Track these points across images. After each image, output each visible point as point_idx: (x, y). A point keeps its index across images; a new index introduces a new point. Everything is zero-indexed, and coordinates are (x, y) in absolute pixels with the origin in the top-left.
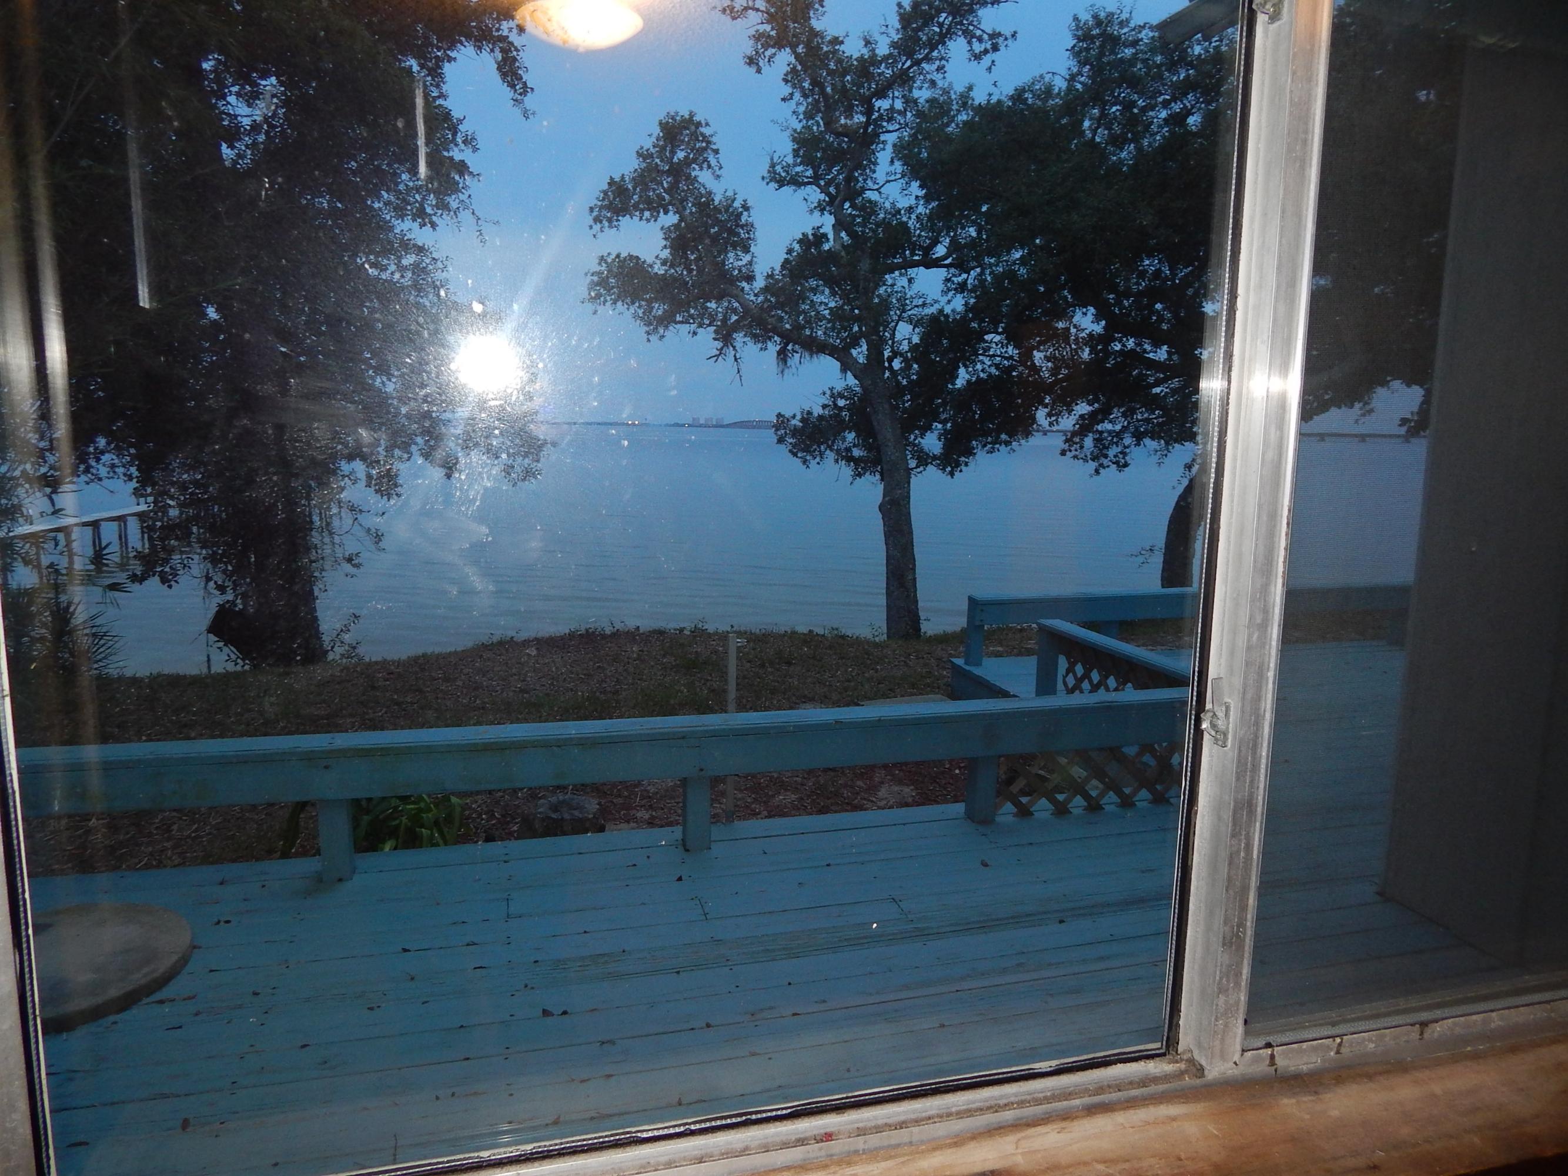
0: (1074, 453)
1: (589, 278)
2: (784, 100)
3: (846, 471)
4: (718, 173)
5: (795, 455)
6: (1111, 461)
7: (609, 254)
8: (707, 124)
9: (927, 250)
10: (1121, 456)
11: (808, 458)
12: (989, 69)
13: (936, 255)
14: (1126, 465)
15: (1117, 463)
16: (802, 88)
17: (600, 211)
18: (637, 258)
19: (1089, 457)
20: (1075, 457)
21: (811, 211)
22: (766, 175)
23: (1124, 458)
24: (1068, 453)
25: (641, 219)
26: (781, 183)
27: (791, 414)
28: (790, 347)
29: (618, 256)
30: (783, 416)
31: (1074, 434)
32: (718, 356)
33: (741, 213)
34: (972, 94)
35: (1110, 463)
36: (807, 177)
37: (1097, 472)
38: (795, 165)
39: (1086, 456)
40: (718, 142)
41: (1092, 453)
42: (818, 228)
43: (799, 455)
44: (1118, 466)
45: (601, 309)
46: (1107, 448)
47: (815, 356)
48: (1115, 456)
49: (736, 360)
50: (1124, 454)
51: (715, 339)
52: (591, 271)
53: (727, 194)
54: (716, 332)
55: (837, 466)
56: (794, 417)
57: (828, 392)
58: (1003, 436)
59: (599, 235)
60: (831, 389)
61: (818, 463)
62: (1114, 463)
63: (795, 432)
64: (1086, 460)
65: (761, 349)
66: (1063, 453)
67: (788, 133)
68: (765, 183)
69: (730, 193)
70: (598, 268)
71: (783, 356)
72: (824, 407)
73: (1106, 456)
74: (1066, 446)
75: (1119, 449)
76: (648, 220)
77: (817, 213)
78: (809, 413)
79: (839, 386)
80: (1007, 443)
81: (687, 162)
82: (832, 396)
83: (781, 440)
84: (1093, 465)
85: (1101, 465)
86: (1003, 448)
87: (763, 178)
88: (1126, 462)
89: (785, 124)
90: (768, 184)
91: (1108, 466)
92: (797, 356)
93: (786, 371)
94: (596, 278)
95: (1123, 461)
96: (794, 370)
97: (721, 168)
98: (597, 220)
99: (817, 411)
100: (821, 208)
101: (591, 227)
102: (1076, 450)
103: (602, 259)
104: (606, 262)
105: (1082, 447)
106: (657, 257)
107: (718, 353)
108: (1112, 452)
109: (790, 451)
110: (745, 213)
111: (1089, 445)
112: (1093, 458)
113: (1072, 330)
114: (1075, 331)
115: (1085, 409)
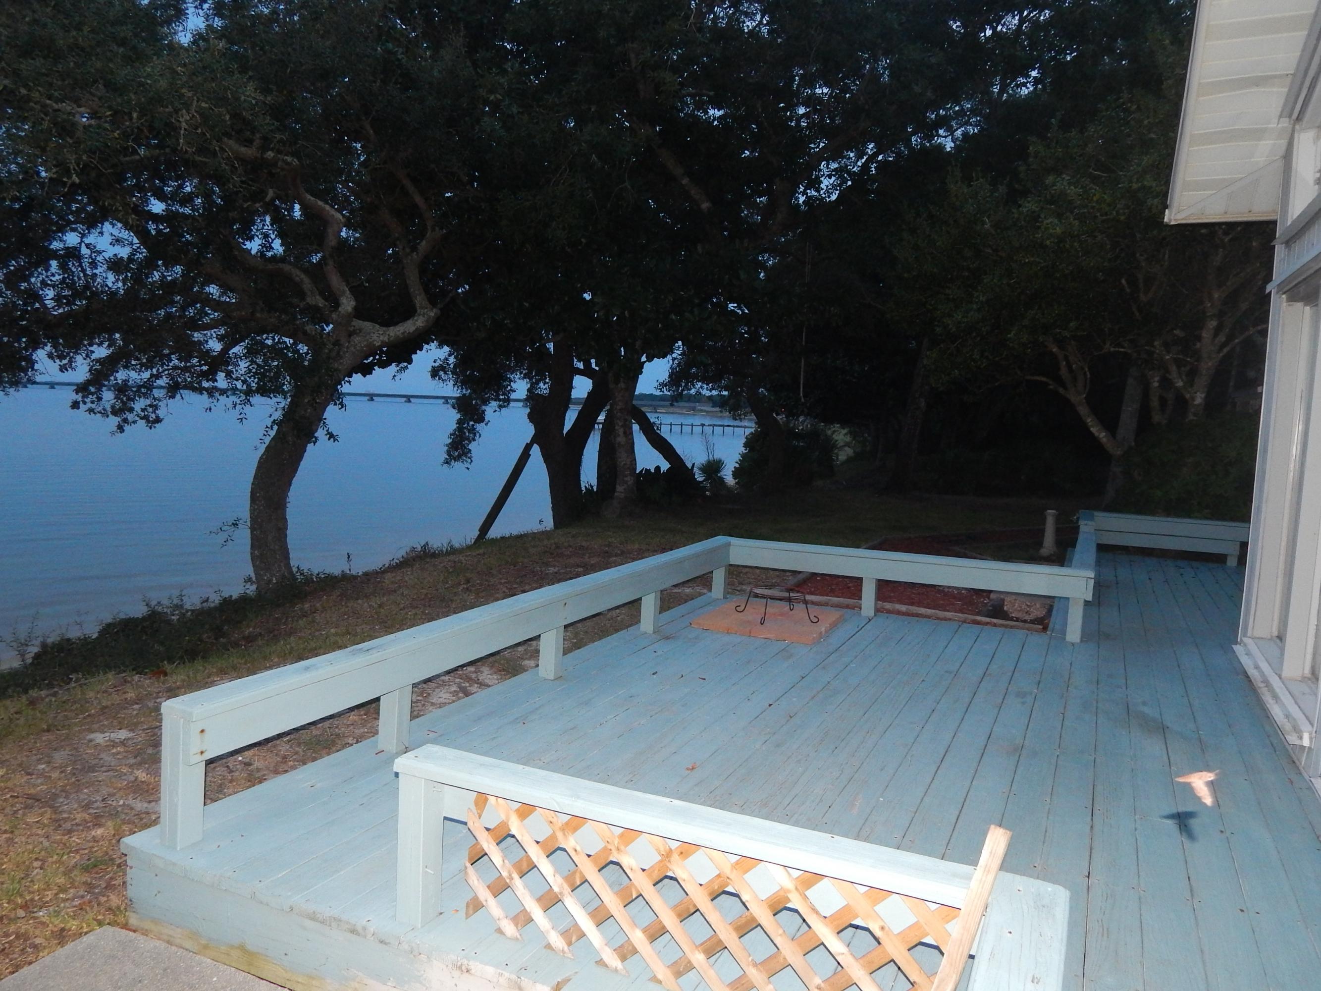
0: (89, 405)
6: (138, 415)
10: (151, 410)
14: (158, 420)
15: (145, 418)
19: (109, 410)
20: (91, 411)
23: (154, 412)
24: (81, 405)
31: (88, 383)
35: (137, 418)
37: (121, 428)
39: (104, 410)
41: (113, 407)
44: (148, 421)
46: (133, 400)
48: (143, 410)
50: (155, 408)
62: (142, 418)
64: (104, 414)
66: (75, 405)
73: (131, 410)
74: (79, 397)
75: (148, 402)
84: (114, 421)
85: (125, 421)
88: (157, 417)
91: (135, 422)
95: (153, 416)
102: (92, 402)
105: (100, 399)
108: (139, 404)
111: (108, 396)
112: (115, 412)
113: (84, 251)
114: (88, 252)
115: (101, 352)
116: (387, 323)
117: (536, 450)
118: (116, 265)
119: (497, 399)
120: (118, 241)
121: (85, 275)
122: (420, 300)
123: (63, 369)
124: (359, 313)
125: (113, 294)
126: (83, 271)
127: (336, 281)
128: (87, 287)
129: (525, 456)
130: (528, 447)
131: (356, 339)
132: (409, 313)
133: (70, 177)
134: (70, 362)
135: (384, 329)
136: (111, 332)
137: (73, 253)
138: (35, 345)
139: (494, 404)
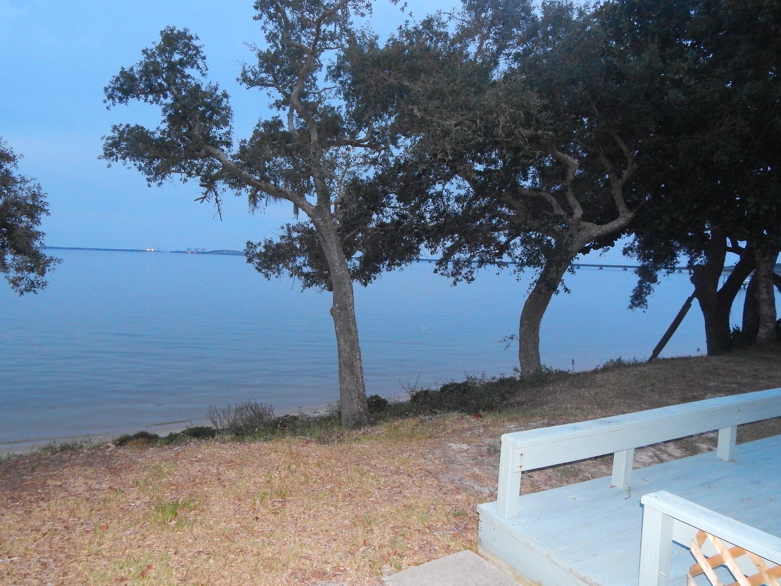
0: (442, 271)
1: (104, 141)
2: (255, 18)
3: (299, 282)
4: (204, 72)
5: (260, 271)
6: (463, 277)
7: (121, 125)
8: (197, 38)
9: (353, 135)
10: (469, 274)
11: (269, 273)
12: (403, 9)
13: (359, 139)
14: (473, 279)
15: (466, 278)
16: (269, 13)
17: (113, 91)
18: (142, 128)
19: (450, 274)
20: (442, 274)
21: (271, 107)
22: (240, 77)
23: (471, 275)
24: (438, 271)
25: (146, 101)
26: (251, 83)
27: (258, 242)
28: (259, 193)
29: (128, 126)
30: (252, 244)
31: (442, 260)
32: (203, 198)
33: (222, 100)
34: (377, 41)
35: (463, 278)
36: (270, 81)
37: (455, 283)
38: (261, 72)
39: (448, 273)
40: (205, 51)
41: (452, 272)
42: (276, 117)
43: (263, 271)
44: (468, 280)
45: (114, 163)
46: (461, 269)
47: (278, 199)
48: (466, 274)
49: (217, 201)
50: (472, 273)
51: (202, 185)
52: (107, 136)
53: (211, 85)
54: (202, 180)
55: (292, 279)
56: (260, 244)
57: (286, 227)
58: (398, 261)
59: (112, 107)
60: (288, 225)
61: (277, 277)
62: (465, 278)
63: (259, 255)
64: (448, 276)
65: (237, 194)
66: (436, 271)
67: (256, 52)
68: (239, 83)
69: (213, 84)
70: (111, 134)
71: (253, 199)
72: (283, 237)
73: (460, 274)
74: (437, 267)
75: (468, 270)
76: (151, 103)
77: (275, 108)
78: (270, 242)
79: (293, 223)
80: (399, 265)
81: (182, 63)
82: (289, 230)
83: (250, 260)
84: (452, 279)
85: (457, 279)
86: (396, 267)
87: (238, 80)
88: (472, 277)
89: (253, 46)
90: (241, 84)
91: (461, 280)
92: (264, 200)
93: (256, 210)
94: (110, 141)
95: (470, 277)
96: (261, 209)
97: (207, 69)
98: (110, 97)
99: (277, 240)
100: (278, 105)
101: (105, 102)
102: (443, 270)
103: (115, 128)
104: (118, 131)
105: (446, 268)
106: (158, 129)
107: (204, 196)
108: (464, 271)
109: (257, 268)
110: (225, 100)
111: (450, 265)
112: (453, 275)
113: (445, 193)
114: (446, 193)
115: (449, 244)
116: (600, 223)
117: (696, 302)
118: (458, 199)
119: (666, 267)
120: (459, 187)
121: (444, 205)
122: (622, 208)
123: (432, 253)
124: (586, 218)
125: (456, 214)
126: (444, 203)
127: (572, 200)
128: (445, 211)
129: (687, 305)
130: (690, 300)
131: (582, 233)
132: (615, 216)
133: (448, 157)
134: (435, 250)
135: (599, 226)
136: (453, 233)
137: (439, 195)
138: (421, 241)
139: (664, 271)
